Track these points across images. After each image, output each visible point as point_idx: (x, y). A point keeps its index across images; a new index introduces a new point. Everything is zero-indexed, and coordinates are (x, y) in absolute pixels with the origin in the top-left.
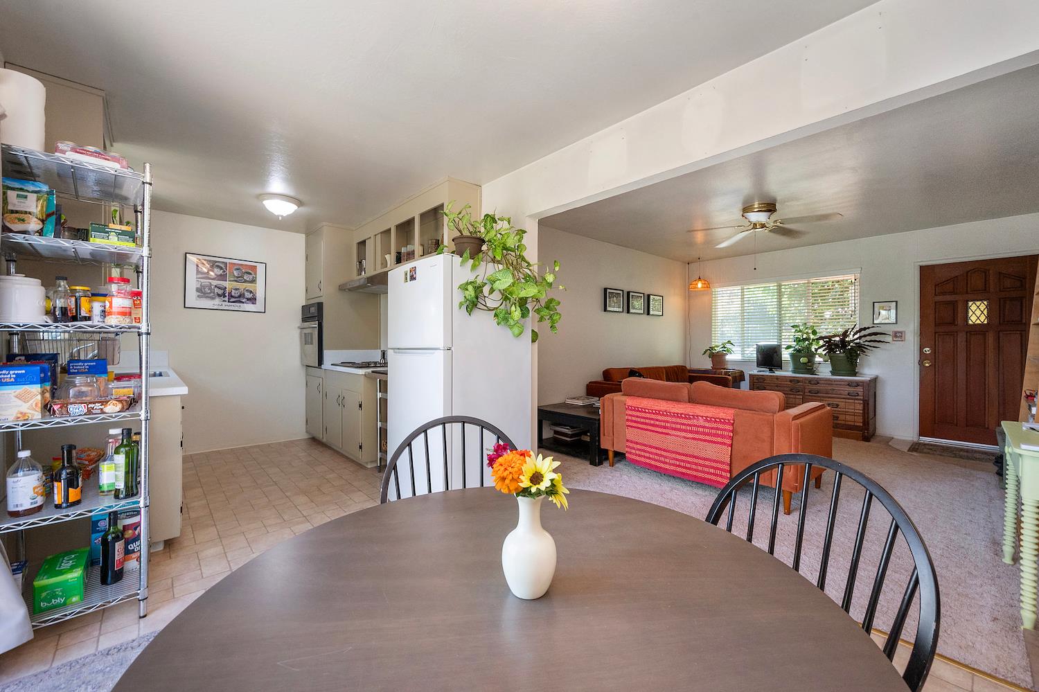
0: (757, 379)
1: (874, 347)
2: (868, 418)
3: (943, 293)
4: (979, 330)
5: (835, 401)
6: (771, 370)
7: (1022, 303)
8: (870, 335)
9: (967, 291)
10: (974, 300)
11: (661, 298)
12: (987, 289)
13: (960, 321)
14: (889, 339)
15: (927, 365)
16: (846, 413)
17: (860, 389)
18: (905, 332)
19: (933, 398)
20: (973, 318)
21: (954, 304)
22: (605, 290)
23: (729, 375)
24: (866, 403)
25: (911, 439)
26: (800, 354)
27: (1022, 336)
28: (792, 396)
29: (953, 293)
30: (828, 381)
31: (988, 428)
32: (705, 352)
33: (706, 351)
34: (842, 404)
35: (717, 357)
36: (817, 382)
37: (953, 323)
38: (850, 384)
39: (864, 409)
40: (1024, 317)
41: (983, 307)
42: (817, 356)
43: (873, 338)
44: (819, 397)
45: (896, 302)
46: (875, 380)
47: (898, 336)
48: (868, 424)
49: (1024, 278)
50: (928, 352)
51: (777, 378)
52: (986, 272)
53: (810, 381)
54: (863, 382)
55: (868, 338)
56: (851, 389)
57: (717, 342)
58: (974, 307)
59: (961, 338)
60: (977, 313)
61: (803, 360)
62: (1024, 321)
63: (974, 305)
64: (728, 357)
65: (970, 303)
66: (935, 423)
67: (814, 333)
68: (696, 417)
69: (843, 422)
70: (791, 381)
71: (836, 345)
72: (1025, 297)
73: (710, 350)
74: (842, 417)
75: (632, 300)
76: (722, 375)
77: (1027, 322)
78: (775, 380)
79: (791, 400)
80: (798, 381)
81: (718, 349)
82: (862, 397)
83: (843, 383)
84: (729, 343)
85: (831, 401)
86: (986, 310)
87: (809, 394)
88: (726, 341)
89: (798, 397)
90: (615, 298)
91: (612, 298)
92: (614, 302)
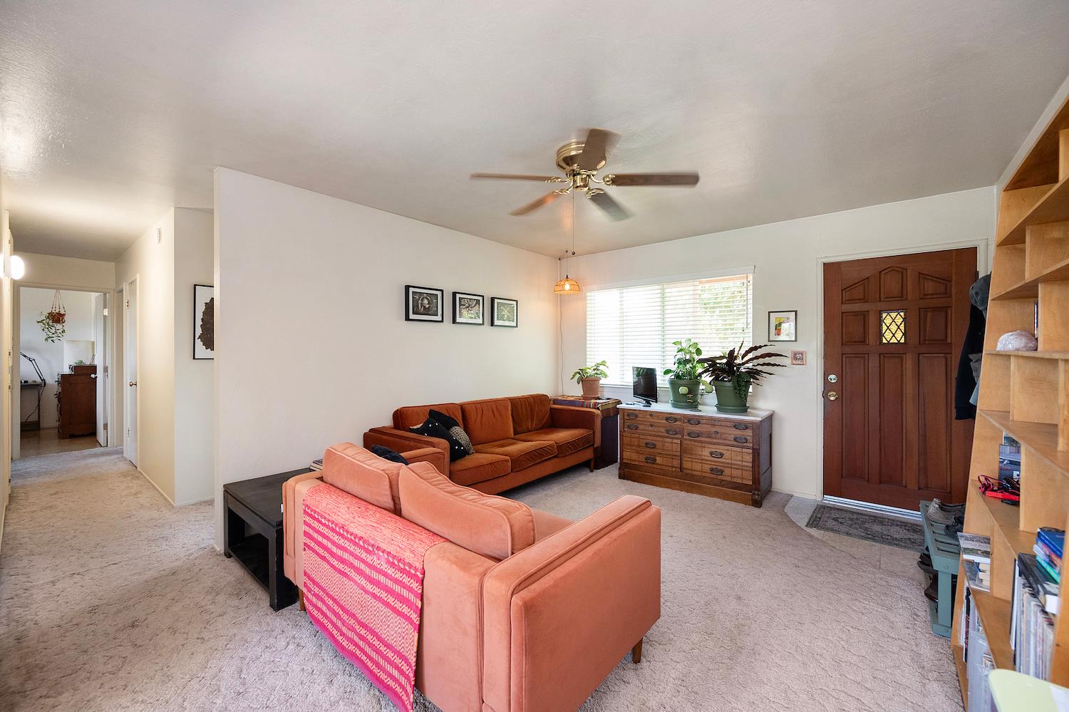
0: (628, 415)
1: (768, 373)
2: (759, 473)
3: (851, 301)
4: (895, 351)
5: (721, 449)
6: (647, 403)
7: (946, 316)
8: (763, 356)
9: (880, 299)
10: (889, 311)
11: (515, 303)
12: (905, 296)
13: (872, 339)
14: (787, 361)
15: (832, 398)
16: (731, 466)
17: (749, 433)
18: (806, 352)
19: (840, 446)
20: (888, 335)
21: (864, 315)
22: (407, 288)
23: (598, 409)
24: (756, 453)
25: (814, 498)
26: (679, 382)
27: (946, 361)
28: (670, 440)
29: (864, 300)
30: (711, 421)
32: (574, 376)
33: (576, 373)
34: (727, 454)
35: (589, 382)
36: (697, 421)
37: (863, 341)
38: (737, 425)
39: (754, 461)
40: (949, 335)
41: (899, 320)
42: (699, 384)
43: (767, 360)
44: (700, 442)
45: (796, 312)
46: (770, 418)
47: (798, 357)
48: (759, 480)
49: (948, 281)
50: (833, 381)
51: (651, 414)
52: (902, 272)
53: (690, 420)
54: (753, 423)
55: (761, 361)
56: (738, 433)
57: (590, 364)
58: (888, 321)
59: (874, 363)
60: (893, 328)
61: (683, 390)
62: (949, 341)
63: (888, 317)
65: (884, 315)
66: (842, 477)
67: (699, 352)
68: (372, 549)
69: (729, 479)
70: (667, 419)
71: (723, 370)
72: (951, 307)
73: (580, 374)
74: (727, 471)
75: (460, 305)
76: (590, 407)
77: (953, 342)
78: (649, 417)
79: (667, 444)
80: (676, 420)
81: (590, 372)
82: (751, 445)
83: (728, 424)
84: (603, 363)
85: (714, 448)
86: (903, 325)
87: (688, 437)
88: (599, 362)
89: (675, 441)
90: (426, 301)
91: (420, 302)
92: (424, 307)
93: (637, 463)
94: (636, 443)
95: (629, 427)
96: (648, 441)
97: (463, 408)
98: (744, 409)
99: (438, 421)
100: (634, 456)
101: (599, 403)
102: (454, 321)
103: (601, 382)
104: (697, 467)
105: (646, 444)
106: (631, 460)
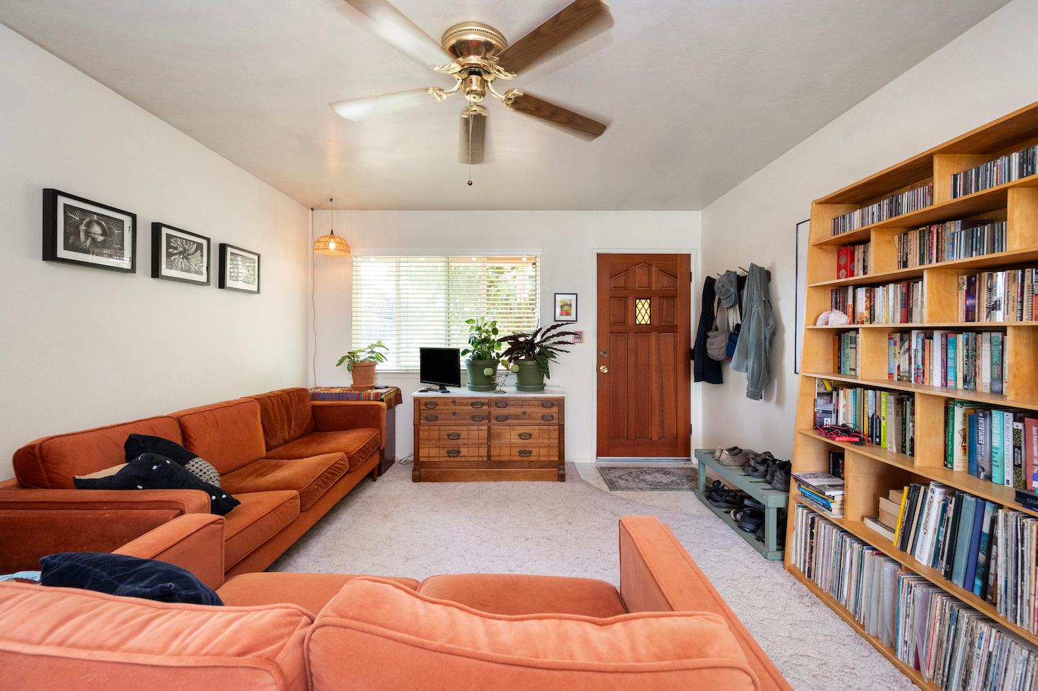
0: (426, 405)
1: (561, 351)
3: (616, 287)
4: (644, 331)
5: (529, 430)
6: (443, 389)
7: (674, 304)
8: (558, 335)
9: (635, 287)
10: (640, 298)
11: (256, 257)
12: (650, 286)
13: (630, 322)
14: (572, 339)
15: (603, 371)
16: (538, 446)
17: (553, 411)
18: (584, 332)
20: (640, 318)
21: (624, 301)
22: (52, 193)
23: (382, 400)
24: (561, 429)
25: (589, 461)
26: (482, 363)
27: (674, 339)
28: (475, 428)
29: (624, 286)
30: (514, 402)
31: (651, 439)
32: (341, 361)
33: (343, 359)
34: (535, 434)
35: (362, 370)
36: (504, 403)
37: (624, 321)
38: (542, 404)
39: (559, 443)
40: (676, 318)
41: (647, 306)
42: (500, 364)
43: (563, 338)
44: (508, 425)
45: (577, 295)
47: (579, 336)
49: (675, 277)
51: (454, 401)
52: (649, 268)
53: (490, 403)
54: (548, 400)
56: (545, 411)
57: (361, 346)
58: (640, 306)
59: (631, 340)
60: (643, 313)
61: (488, 371)
62: (676, 323)
63: (640, 303)
64: (379, 367)
65: (637, 301)
66: (610, 438)
67: (496, 331)
69: (537, 459)
70: (472, 404)
72: (676, 297)
73: (349, 357)
74: (535, 451)
75: (168, 246)
76: (369, 400)
77: (678, 324)
78: (451, 404)
79: (473, 433)
80: (483, 404)
81: (363, 356)
82: (557, 421)
83: (536, 403)
84: (380, 345)
85: (522, 430)
86: (649, 310)
87: (496, 422)
88: (375, 342)
89: (481, 428)
90: (96, 229)
91: (82, 227)
92: (94, 240)
93: (437, 460)
94: (436, 437)
95: (426, 419)
96: (449, 432)
97: (180, 422)
98: (541, 387)
99: (168, 456)
100: (434, 452)
101: (382, 394)
102: (156, 273)
103: (377, 367)
104: (506, 452)
105: (449, 435)
106: (429, 457)
